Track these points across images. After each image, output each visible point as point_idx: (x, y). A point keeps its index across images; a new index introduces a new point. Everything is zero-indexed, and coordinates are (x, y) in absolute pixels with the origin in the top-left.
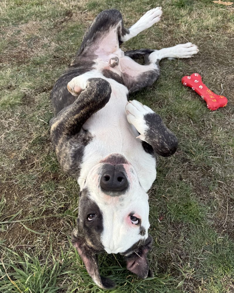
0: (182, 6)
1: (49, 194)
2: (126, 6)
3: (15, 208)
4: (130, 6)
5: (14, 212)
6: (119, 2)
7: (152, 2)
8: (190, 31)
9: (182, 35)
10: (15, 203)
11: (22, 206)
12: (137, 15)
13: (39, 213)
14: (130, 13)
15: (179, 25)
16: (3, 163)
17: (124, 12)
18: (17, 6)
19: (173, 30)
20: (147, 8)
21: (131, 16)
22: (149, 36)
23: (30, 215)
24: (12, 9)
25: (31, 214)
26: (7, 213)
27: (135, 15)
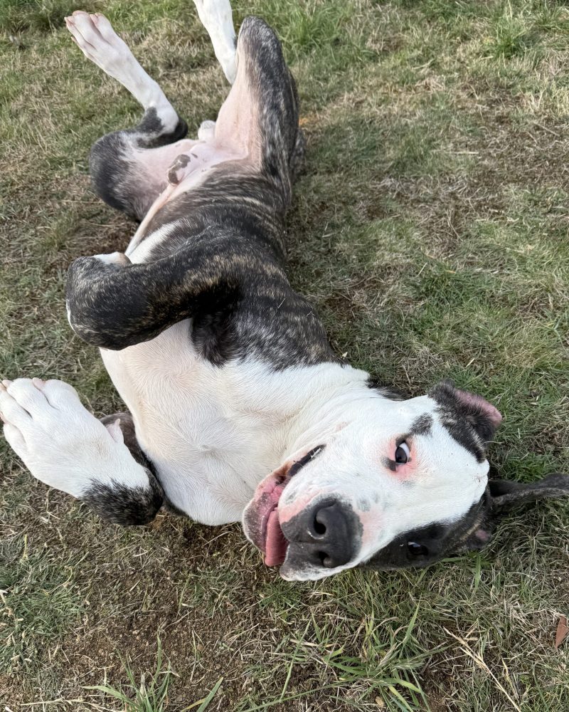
0: (514, 50)
1: (289, 620)
2: (365, 76)
3: (198, 677)
4: (376, 75)
5: (200, 690)
6: (344, 70)
7: (430, 55)
8: (554, 107)
9: (535, 122)
10: (196, 662)
11: (218, 668)
12: (401, 93)
13: (273, 685)
14: (381, 90)
15: (518, 98)
16: (135, 547)
17: (365, 92)
18: (80, 121)
19: (508, 113)
20: (422, 71)
21: (387, 98)
22: (448, 138)
23: (250, 692)
24: (70, 132)
25: (250, 689)
26: (180, 699)
27: (394, 95)
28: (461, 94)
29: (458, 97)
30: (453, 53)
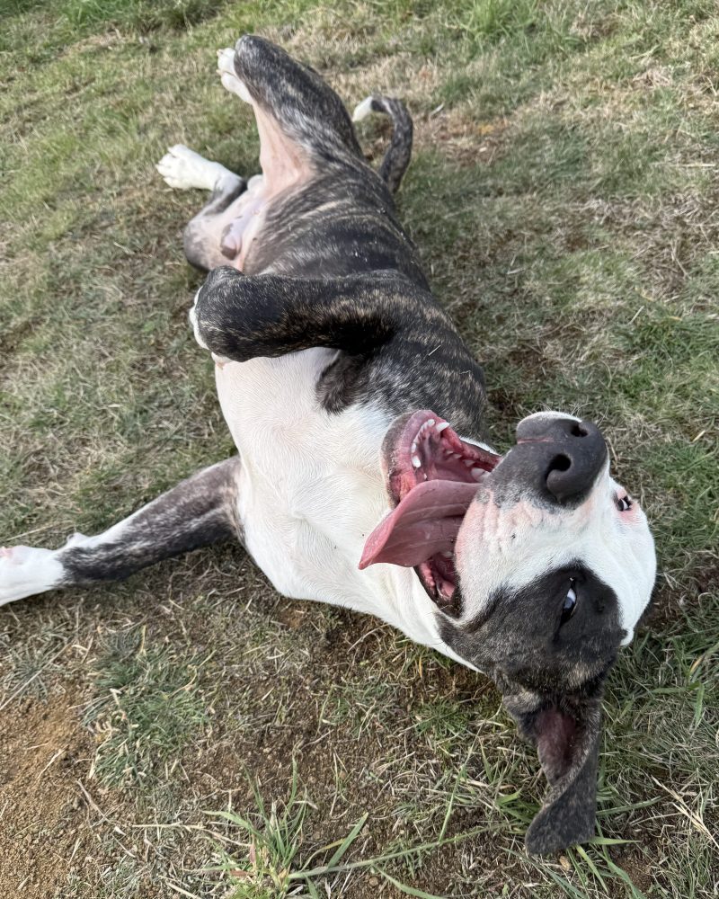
1: (452, 751)
2: (567, 70)
3: (339, 812)
4: (582, 68)
5: (341, 827)
6: (540, 63)
7: (654, 40)
10: (338, 793)
11: (363, 802)
12: (613, 90)
13: (431, 829)
14: (588, 87)
16: (269, 647)
17: (567, 90)
18: (218, 136)
20: (642, 62)
21: (596, 97)
22: (675, 147)
23: (401, 836)
24: (205, 149)
25: (402, 832)
26: (317, 836)
27: (605, 93)
28: (693, 89)
29: (690, 93)
30: (685, 36)
